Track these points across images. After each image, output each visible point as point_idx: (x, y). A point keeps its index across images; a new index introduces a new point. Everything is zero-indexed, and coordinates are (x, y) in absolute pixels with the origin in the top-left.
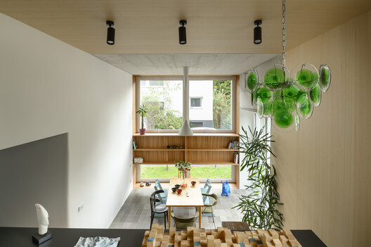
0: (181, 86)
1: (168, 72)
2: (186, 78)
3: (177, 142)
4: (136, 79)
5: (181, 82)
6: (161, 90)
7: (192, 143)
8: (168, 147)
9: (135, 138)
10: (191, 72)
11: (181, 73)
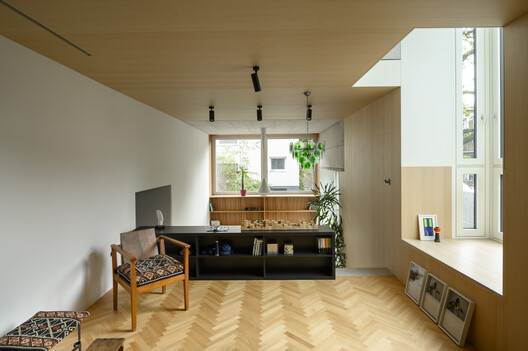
0: (259, 145)
1: (246, 132)
2: (264, 137)
3: (255, 204)
4: (212, 138)
5: (259, 141)
6: (237, 149)
7: (271, 204)
8: (247, 209)
9: (212, 200)
10: (269, 131)
11: (259, 132)
